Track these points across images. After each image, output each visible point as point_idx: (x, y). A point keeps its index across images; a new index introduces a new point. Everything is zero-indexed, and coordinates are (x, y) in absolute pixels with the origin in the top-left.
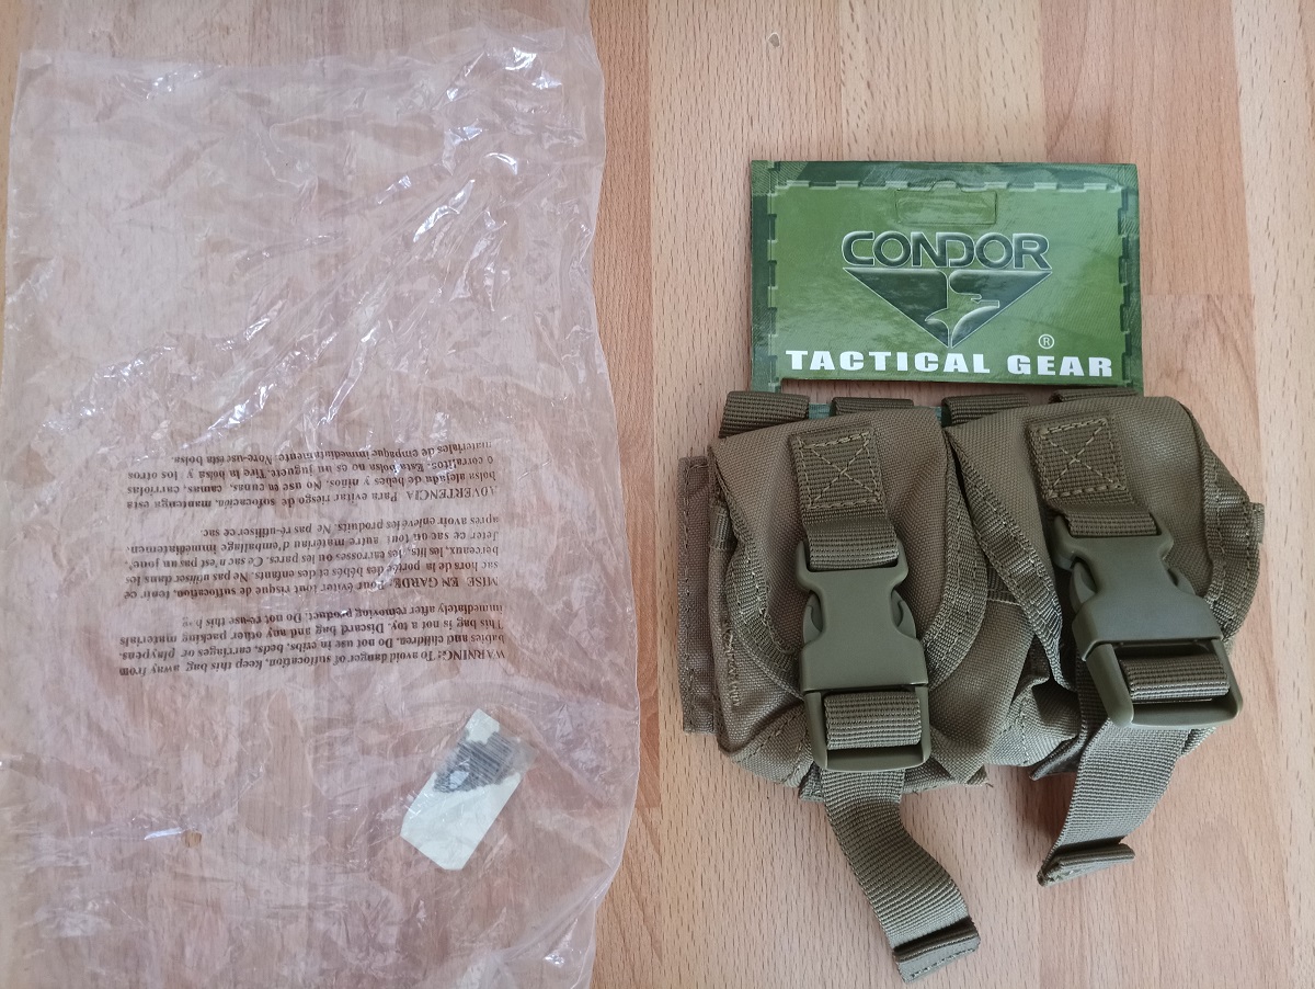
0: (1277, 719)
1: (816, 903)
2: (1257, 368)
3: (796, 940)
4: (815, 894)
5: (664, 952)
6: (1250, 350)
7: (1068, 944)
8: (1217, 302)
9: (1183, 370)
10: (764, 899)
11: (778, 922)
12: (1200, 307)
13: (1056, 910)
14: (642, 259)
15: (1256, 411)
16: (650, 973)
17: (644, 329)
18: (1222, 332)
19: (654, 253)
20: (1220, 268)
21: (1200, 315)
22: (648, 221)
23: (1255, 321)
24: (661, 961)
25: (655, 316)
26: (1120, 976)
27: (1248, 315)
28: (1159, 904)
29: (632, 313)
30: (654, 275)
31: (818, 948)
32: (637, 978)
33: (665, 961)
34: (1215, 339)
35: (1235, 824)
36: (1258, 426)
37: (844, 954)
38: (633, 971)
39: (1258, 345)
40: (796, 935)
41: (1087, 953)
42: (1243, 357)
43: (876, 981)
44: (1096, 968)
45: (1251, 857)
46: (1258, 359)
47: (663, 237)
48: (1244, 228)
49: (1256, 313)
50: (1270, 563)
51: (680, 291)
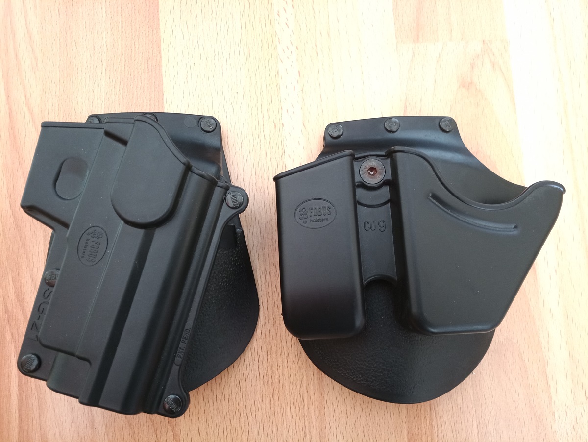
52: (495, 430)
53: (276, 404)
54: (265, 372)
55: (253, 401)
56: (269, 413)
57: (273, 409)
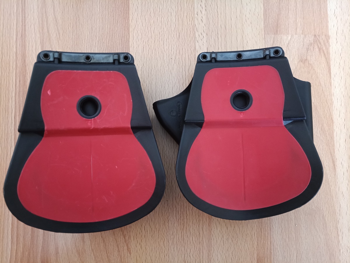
0: (336, 174)
1: (183, 236)
2: (331, 60)
3: (176, 248)
4: (182, 232)
5: (132, 252)
6: (328, 53)
7: (266, 249)
8: (318, 37)
9: (306, 59)
10: (165, 234)
11: (170, 242)
12: (312, 39)
13: (262, 237)
14: (127, 21)
15: (330, 73)
16: (127, 259)
17: (127, 44)
18: (319, 47)
19: (130, 19)
20: (319, 26)
21: (312, 42)
22: (129, 8)
23: (330, 44)
24: (130, 255)
25: (131, 40)
26: (283, 259)
27: (328, 42)
28: (296, 235)
29: (123, 39)
30: (130, 26)
31: (183, 250)
32: (122, 261)
33: (132, 255)
34: (317, 50)
35: (321, 209)
36: (331, 78)
37: (192, 252)
38: (121, 258)
39: (331, 52)
40: (176, 246)
41: (272, 251)
42: (326, 56)
43: (202, 261)
44: (275, 256)
45: (327, 220)
46: (331, 56)
47: (133, 14)
48: (327, 13)
49: (330, 41)
50: (334, 123)
51: (139, 32)
52: (306, 257)
53: (185, 235)
54: (179, 217)
55: (172, 232)
56: (181, 240)
57: (182, 238)
